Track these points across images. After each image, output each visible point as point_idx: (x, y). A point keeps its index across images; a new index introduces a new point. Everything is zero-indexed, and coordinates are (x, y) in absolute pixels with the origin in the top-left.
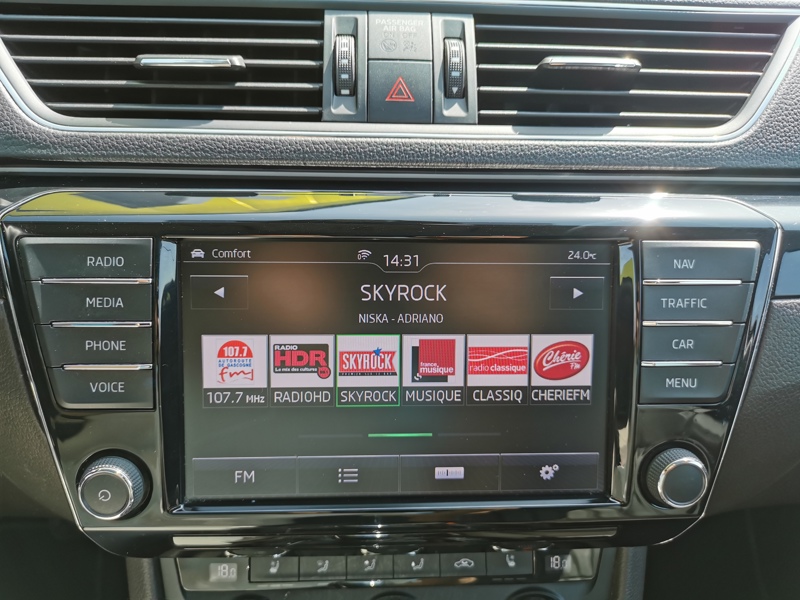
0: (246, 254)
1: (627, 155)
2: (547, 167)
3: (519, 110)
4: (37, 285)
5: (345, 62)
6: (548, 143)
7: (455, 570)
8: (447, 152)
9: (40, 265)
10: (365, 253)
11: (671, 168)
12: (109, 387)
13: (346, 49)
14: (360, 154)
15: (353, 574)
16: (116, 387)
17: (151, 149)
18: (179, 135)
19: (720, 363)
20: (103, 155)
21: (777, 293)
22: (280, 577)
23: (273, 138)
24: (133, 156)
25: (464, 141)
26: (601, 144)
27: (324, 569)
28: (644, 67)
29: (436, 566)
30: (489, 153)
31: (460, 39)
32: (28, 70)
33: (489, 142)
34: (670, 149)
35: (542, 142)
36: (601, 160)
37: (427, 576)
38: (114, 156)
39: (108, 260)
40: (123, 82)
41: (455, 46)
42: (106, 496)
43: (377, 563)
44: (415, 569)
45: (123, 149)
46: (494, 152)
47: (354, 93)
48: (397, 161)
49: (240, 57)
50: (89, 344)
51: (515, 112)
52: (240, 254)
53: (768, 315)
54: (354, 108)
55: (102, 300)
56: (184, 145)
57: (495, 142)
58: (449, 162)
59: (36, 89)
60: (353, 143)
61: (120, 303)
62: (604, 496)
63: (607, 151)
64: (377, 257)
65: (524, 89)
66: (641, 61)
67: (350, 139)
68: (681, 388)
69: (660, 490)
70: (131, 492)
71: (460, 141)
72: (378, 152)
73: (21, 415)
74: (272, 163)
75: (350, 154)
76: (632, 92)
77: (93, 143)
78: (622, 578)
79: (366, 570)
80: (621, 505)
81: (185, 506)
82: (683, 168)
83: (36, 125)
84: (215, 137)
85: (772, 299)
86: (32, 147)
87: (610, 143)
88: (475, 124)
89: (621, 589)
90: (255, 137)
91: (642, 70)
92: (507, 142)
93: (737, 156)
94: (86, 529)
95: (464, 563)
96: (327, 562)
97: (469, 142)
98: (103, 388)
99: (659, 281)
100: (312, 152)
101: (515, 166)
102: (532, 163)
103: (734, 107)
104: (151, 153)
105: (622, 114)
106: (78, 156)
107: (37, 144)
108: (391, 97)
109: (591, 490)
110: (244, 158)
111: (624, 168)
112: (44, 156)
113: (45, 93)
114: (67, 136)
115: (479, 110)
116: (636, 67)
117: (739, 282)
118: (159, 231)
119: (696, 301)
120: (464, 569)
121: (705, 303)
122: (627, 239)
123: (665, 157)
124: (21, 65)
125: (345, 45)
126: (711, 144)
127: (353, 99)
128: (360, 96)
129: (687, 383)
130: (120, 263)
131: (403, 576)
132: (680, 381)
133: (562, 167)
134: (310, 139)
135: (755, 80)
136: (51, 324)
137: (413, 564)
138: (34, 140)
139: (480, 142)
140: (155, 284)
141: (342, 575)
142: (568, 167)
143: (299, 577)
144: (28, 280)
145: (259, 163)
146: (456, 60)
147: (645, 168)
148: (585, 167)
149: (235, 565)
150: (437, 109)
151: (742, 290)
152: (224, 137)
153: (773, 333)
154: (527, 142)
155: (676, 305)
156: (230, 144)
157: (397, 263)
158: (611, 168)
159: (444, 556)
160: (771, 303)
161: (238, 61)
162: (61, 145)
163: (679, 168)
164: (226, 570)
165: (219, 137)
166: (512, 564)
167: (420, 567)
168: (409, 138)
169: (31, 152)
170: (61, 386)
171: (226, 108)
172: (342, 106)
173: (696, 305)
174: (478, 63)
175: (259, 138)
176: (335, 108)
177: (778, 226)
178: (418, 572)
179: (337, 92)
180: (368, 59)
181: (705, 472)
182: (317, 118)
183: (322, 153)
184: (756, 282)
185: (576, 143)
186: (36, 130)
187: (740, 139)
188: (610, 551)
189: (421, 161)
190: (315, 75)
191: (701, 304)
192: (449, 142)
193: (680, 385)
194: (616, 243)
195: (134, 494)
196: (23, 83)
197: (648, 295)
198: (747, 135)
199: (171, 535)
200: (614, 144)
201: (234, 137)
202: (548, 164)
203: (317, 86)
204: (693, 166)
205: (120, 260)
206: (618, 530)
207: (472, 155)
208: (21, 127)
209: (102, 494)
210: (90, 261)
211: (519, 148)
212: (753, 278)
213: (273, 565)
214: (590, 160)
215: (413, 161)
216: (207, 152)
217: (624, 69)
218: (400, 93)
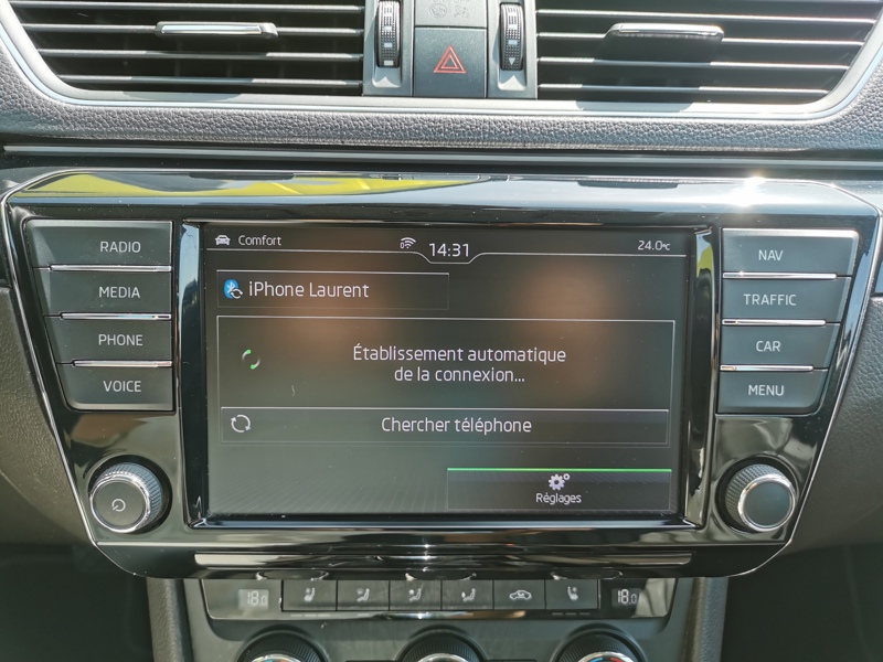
0: (276, 241)
1: (707, 133)
2: (615, 148)
3: (584, 84)
4: (45, 273)
5: (389, 29)
6: (616, 120)
7: (511, 602)
8: (502, 130)
9: (49, 251)
10: (409, 241)
11: (757, 149)
12: (124, 386)
13: (390, 15)
14: (404, 131)
15: (397, 605)
16: (132, 386)
17: (173, 125)
18: (203, 110)
19: (811, 368)
20: (120, 132)
21: (878, 290)
22: (316, 606)
23: (307, 113)
24: (153, 133)
25: (521, 118)
26: (677, 121)
27: (364, 598)
28: (726, 36)
29: (489, 598)
30: (549, 131)
31: (518, 4)
32: (39, 39)
33: (550, 119)
34: (756, 128)
35: (610, 119)
36: (677, 139)
37: (479, 608)
38: (131, 133)
39: (123, 246)
40: (143, 52)
41: (512, 12)
42: (121, 506)
43: (423, 593)
44: (465, 600)
45: (142, 125)
46: (555, 130)
47: (398, 64)
48: (446, 140)
49: (272, 25)
50: (103, 338)
51: (579, 86)
52: (270, 241)
53: (866, 315)
54: (398, 81)
55: (117, 290)
56: (209, 121)
57: (557, 119)
58: (504, 141)
59: (48, 59)
60: (397, 119)
61: (136, 293)
62: (677, 518)
63: (683, 129)
64: (422, 246)
65: (591, 60)
66: (723, 28)
67: (393, 115)
68: (766, 396)
69: (740, 511)
70: (148, 503)
71: (517, 118)
72: (425, 129)
73: (28, 416)
74: (306, 141)
75: (394, 131)
77: (109, 118)
78: (699, 616)
79: (411, 600)
80: (696, 528)
81: (208, 520)
82: (771, 149)
83: (47, 98)
84: (243, 112)
85: (871, 296)
86: (42, 122)
87: (687, 121)
88: (534, 99)
89: (698, 627)
90: (287, 112)
91: (724, 40)
92: (570, 119)
93: (833, 136)
94: (99, 544)
95: (521, 595)
96: (368, 590)
97: (527, 118)
98: (117, 388)
99: (742, 274)
100: (351, 129)
101: (578, 146)
102: (598, 143)
103: (831, 81)
104: (172, 129)
105: (701, 88)
106: (92, 133)
107: (48, 119)
108: (440, 69)
109: (662, 511)
110: (275, 136)
111: (704, 149)
112: (55, 131)
113: (58, 65)
114: (80, 111)
115: (539, 84)
116: (719, 34)
117: (834, 276)
118: (179, 215)
119: (784, 298)
120: (520, 602)
122: (705, 226)
123: (751, 136)
124: (32, 34)
125: (389, 11)
126: (804, 122)
127: (397, 70)
128: (405, 67)
129: (773, 391)
130: (136, 249)
132: (765, 388)
133: (632, 148)
134: (348, 114)
135: (856, 51)
136: (61, 315)
137: (463, 595)
138: (45, 115)
139: (540, 118)
140: (175, 274)
141: (384, 605)
142: (639, 148)
143: (337, 606)
144: (35, 266)
145: (292, 141)
146: (513, 27)
147: (727, 149)
148: (659, 148)
149: (267, 592)
150: (491, 82)
151: (836, 287)
152: (253, 112)
153: (871, 335)
154: (592, 119)
155: (760, 301)
156: (260, 120)
157: (444, 252)
158: (688, 148)
159: (498, 583)
160: (870, 301)
161: (270, 28)
162: (74, 120)
163: (766, 149)
164: (256, 598)
165: (248, 112)
166: (574, 597)
167: (471, 598)
168: (460, 114)
169: (41, 128)
170: (71, 385)
171: (255, 81)
172: (385, 79)
173: (783, 302)
174: (538, 31)
175: (292, 113)
176: (377, 81)
177: (880, 213)
178: (469, 603)
179: (379, 63)
180: (415, 27)
181: (792, 490)
182: (358, 92)
183: (362, 130)
184: (854, 277)
185: (648, 120)
186: (46, 104)
187: (838, 116)
188: (687, 582)
189: (473, 140)
190: (355, 44)
191: (789, 301)
192: (505, 118)
193: (765, 392)
194: (692, 232)
195: (151, 504)
196: (33, 53)
197: (728, 290)
198: (845, 112)
199: (192, 552)
200: (692, 121)
201: (263, 112)
202: (616, 144)
203: (357, 56)
204: (783, 147)
205: (136, 245)
206: (692, 557)
207: (530, 134)
208: (30, 100)
209: (115, 504)
210: (104, 246)
211: (584, 125)
212: (850, 272)
213: (308, 591)
214: (665, 139)
215: (463, 140)
216: (235, 128)
217: (705, 37)
218: (450, 63)
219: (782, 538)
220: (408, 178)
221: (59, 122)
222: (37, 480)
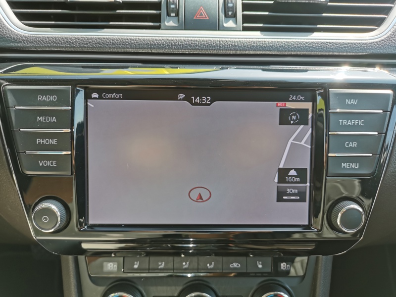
0: (120, 96)
1: (321, 46)
2: (279, 53)
3: (264, 24)
4: (12, 110)
6: (279, 40)
7: (230, 269)
8: (225, 45)
9: (14, 99)
10: (182, 96)
11: (345, 54)
12: (49, 163)
14: (180, 45)
15: (177, 269)
16: (52, 163)
17: (73, 43)
18: (87, 36)
19: (371, 155)
20: (48, 46)
22: (139, 270)
23: (135, 37)
24: (64, 47)
25: (235, 39)
26: (307, 41)
27: (162, 266)
28: (330, 2)
29: (220, 266)
30: (248, 45)
32: (13, 5)
33: (248, 40)
34: (344, 44)
35: (276, 40)
36: (307, 49)
37: (215, 271)
38: (54, 47)
39: (49, 97)
40: (60, 11)
42: (46, 220)
43: (189, 264)
44: (209, 267)
45: (59, 43)
46: (250, 45)
47: (177, 15)
48: (199, 50)
50: (39, 141)
51: (261, 25)
52: (117, 96)
54: (177, 23)
55: (45, 118)
56: (89, 41)
57: (251, 40)
58: (227, 50)
59: (17, 14)
60: (177, 40)
61: (54, 119)
62: (308, 226)
63: (310, 44)
64: (188, 98)
65: (267, 13)
67: (175, 38)
68: (350, 169)
69: (339, 223)
70: (59, 219)
71: (233, 39)
72: (189, 45)
73: (4, 178)
74: (134, 50)
75: (175, 45)
76: (324, 15)
77: (43, 40)
78: (319, 276)
79: (184, 267)
80: (317, 231)
81: (88, 227)
82: (351, 54)
83: (15, 31)
84: (105, 37)
86: (13, 42)
87: (312, 41)
88: (240, 31)
89: (318, 281)
90: (126, 37)
91: (329, 4)
92: (257, 40)
93: (380, 47)
94: (37, 238)
95: (235, 265)
96: (163, 263)
97: (237, 40)
98: (45, 164)
99: (338, 110)
100: (155, 45)
101: (261, 52)
102: (271, 51)
103: (379, 22)
104: (73, 45)
105: (318, 26)
106: (36, 47)
107: (16, 40)
108: (197, 17)
109: (302, 224)
110: (120, 48)
111: (320, 54)
112: (19, 47)
113: (21, 16)
114: (30, 37)
115: (243, 24)
117: (381, 111)
118: (75, 84)
119: (358, 122)
120: (235, 268)
121: (363, 123)
122: (321, 88)
123: (342, 47)
124: (9, 3)
126: (366, 41)
127: (177, 18)
128: (180, 16)
129: (353, 166)
130: (55, 99)
131: (203, 271)
132: (350, 164)
133: (286, 53)
134: (154, 38)
135: (390, 9)
136: (19, 130)
137: (208, 265)
138: (14, 39)
139: (243, 39)
140: (73, 111)
141: (171, 270)
142: (289, 53)
143: (149, 270)
144: (8, 107)
145: (128, 50)
147: (331, 53)
148: (299, 53)
149: (116, 263)
150: (221, 23)
151: (383, 117)
152: (110, 37)
154: (268, 40)
155: (347, 123)
156: (113, 40)
157: (198, 101)
158: (313, 53)
159: (225, 259)
162: (27, 41)
163: (349, 54)
164: (112, 266)
165: (107, 37)
166: (260, 266)
167: (212, 267)
168: (206, 37)
169: (12, 45)
170: (24, 162)
171: (111, 23)
172: (171, 22)
173: (358, 124)
175: (128, 37)
176: (168, 22)
178: (211, 269)
179: (168, 15)
181: (363, 213)
182: (158, 28)
183: (160, 45)
184: (391, 112)
185: (294, 40)
186: (17, 35)
187: (382, 38)
188: (313, 257)
189: (212, 49)
190: (157, 6)
191: (361, 123)
192: (227, 39)
193: (349, 166)
194: (315, 91)
195: (61, 219)
196: (10, 11)
197: (332, 118)
198: (385, 36)
199: (80, 242)
200: (314, 41)
201: (115, 37)
202: (279, 51)
203: (158, 12)
204: (357, 53)
205: (55, 97)
206: (315, 246)
207: (239, 46)
208: (7, 32)
209: (44, 218)
210: (40, 98)
211: (264, 43)
212: (389, 110)
213: (136, 263)
214: (301, 49)
215: (207, 50)
216: (101, 44)
217: (320, 2)
218: (201, 15)
219: (358, 236)
220: (183, 68)
221: (20, 42)
222: (10, 209)
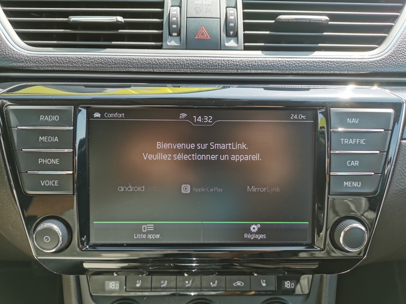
0: (122, 115)
1: (322, 65)
2: (280, 72)
3: (265, 43)
4: (14, 130)
5: (175, 19)
6: (280, 59)
7: (234, 287)
8: (227, 64)
9: (16, 120)
10: (184, 115)
11: (346, 72)
12: (50, 183)
13: (175, 13)
14: (182, 65)
15: (179, 288)
16: (54, 183)
17: (75, 63)
18: (89, 56)
19: (373, 173)
20: (51, 66)
21: (404, 137)
22: (142, 289)
23: (137, 57)
24: (66, 67)
25: (236, 59)
26: (308, 60)
27: (165, 285)
28: (331, 21)
29: (223, 285)
30: (249, 65)
31: (234, 7)
32: (15, 25)
33: (249, 59)
34: (345, 62)
35: (277, 59)
36: (308, 68)
37: (219, 290)
38: (56, 66)
39: (51, 117)
40: (62, 30)
41: (231, 11)
42: (48, 239)
43: (192, 283)
44: (212, 286)
45: (61, 63)
46: (251, 64)
47: (179, 35)
48: (201, 69)
49: (122, 18)
50: (41, 160)
51: (263, 44)
52: (119, 116)
53: (399, 149)
54: (179, 42)
55: (48, 138)
56: (92, 61)
57: (252, 59)
58: (228, 69)
59: (19, 34)
60: (178, 60)
61: (56, 139)
62: (311, 245)
63: (311, 63)
64: (190, 117)
65: (268, 32)
66: (329, 17)
67: (177, 58)
68: (352, 187)
69: (341, 242)
70: (61, 238)
71: (234, 59)
72: (191, 64)
73: (6, 197)
74: (136, 70)
75: (177, 65)
76: (325, 34)
77: (46, 60)
78: (324, 294)
79: (187, 286)
80: (320, 250)
81: (89, 246)
82: (353, 72)
83: (17, 51)
84: (107, 57)
85: (401, 140)
86: (15, 62)
87: (313, 60)
88: (242, 50)
89: (323, 299)
90: (128, 57)
91: (329, 23)
92: (259, 59)
93: (381, 66)
94: (38, 258)
95: (239, 283)
96: (166, 281)
97: (238, 59)
98: (47, 184)
99: (339, 129)
100: (157, 64)
101: (262, 71)
102: (272, 70)
103: (380, 41)
104: (75, 65)
105: (319, 45)
106: (38, 67)
107: (18, 60)
108: (198, 37)
109: (304, 242)
110: (122, 67)
111: (321, 72)
112: (21, 66)
113: (23, 36)
114: (33, 57)
115: (244, 43)
116: (327, 20)
117: (383, 130)
118: (77, 104)
119: (360, 140)
120: (238, 287)
121: (364, 142)
122: (321, 107)
123: (343, 66)
124: (11, 22)
125: (175, 11)
126: (367, 60)
127: (179, 38)
128: (182, 36)
129: (355, 184)
130: (57, 119)
131: (206, 290)
132: (352, 183)
133: (287, 72)
135: (391, 27)
136: (21, 150)
137: (211, 283)
138: (16, 59)
139: (244, 59)
140: (75, 131)
141: (174, 288)
142: (291, 72)
143: (151, 289)
144: (10, 127)
145: (130, 70)
146: (232, 17)
147: (332, 72)
148: (300, 72)
149: (118, 282)
150: (222, 43)
151: (384, 136)
152: (112, 57)
153: (402, 158)
155: (348, 142)
156: (115, 60)
157: (200, 120)
158: (314, 72)
159: (228, 277)
160: (400, 142)
161: (120, 19)
162: (30, 61)
163: (350, 72)
164: (114, 285)
165: (110, 57)
166: (264, 285)
167: (215, 285)
168: (208, 57)
169: (15, 64)
170: (26, 182)
171: (113, 43)
172: (173, 41)
173: (359, 143)
174: (244, 19)
175: (130, 57)
176: (169, 42)
177: (404, 101)
178: (214, 288)
179: (170, 34)
180: (187, 18)
181: (366, 232)
182: (160, 47)
183: (162, 64)
184: (392, 131)
185: (295, 59)
186: (17, 54)
187: (383, 57)
188: (318, 276)
189: (214, 69)
190: (159, 26)
191: (362, 142)
192: (228, 59)
193: (352, 185)
194: (316, 110)
195: (62, 239)
196: (12, 31)
197: (333, 136)
198: (386, 55)
199: (82, 262)
200: (315, 60)
201: (117, 57)
202: (280, 70)
203: (160, 31)
204: (358, 71)
205: (57, 117)
206: (319, 264)
207: (240, 66)
208: (10, 52)
209: (46, 238)
210: (42, 118)
211: (265, 62)
212: (391, 128)
213: (138, 281)
214: (303, 68)
215: (209, 69)
216: (103, 64)
217: (320, 21)
218: (203, 34)
219: (362, 255)
220: (185, 87)
221: (23, 62)
222: (11, 228)
